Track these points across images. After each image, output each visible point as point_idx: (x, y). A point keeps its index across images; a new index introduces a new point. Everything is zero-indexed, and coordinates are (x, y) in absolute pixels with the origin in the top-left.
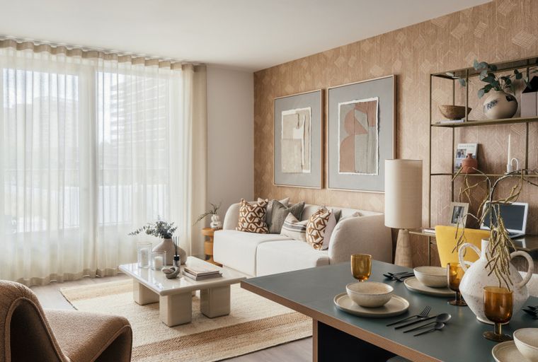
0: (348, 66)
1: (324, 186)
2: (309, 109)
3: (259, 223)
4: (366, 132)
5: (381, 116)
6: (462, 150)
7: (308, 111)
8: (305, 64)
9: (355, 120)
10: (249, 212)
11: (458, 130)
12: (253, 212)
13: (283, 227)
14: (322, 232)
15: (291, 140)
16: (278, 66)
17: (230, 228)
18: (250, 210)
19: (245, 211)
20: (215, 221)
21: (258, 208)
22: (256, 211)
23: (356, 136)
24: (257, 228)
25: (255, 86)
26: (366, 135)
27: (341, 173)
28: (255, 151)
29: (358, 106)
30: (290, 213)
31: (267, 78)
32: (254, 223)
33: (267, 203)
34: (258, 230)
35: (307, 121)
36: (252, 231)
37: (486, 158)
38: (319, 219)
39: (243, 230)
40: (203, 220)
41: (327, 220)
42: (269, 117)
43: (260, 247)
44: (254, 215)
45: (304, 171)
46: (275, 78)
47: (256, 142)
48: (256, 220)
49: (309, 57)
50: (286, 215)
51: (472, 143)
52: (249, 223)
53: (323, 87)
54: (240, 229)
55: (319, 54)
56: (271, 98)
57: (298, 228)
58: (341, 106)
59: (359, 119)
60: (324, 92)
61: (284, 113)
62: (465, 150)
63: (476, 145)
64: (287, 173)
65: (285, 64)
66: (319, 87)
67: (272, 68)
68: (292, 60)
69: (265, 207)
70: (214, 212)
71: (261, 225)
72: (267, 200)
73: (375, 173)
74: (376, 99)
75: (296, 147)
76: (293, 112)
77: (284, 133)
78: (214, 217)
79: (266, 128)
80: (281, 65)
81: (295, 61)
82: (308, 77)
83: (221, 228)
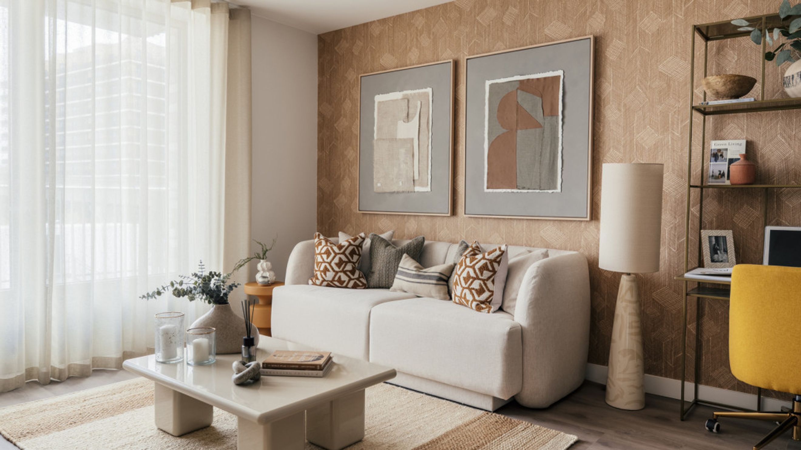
0: (503, 23)
1: (454, 212)
2: (429, 90)
3: (353, 272)
4: (538, 125)
5: (567, 100)
6: (719, 150)
7: (426, 94)
8: (420, 22)
9: (518, 107)
10: (336, 254)
11: (710, 119)
12: (344, 253)
13: (397, 276)
14: (489, 283)
15: (393, 140)
16: (366, 25)
17: (297, 281)
18: (337, 251)
19: (328, 253)
20: (264, 270)
21: (351, 248)
22: (347, 252)
23: (519, 131)
24: (350, 279)
25: (320, 57)
26: (538, 130)
27: (490, 190)
28: (319, 161)
29: (524, 85)
30: (405, 255)
31: (344, 44)
32: (345, 272)
33: (364, 239)
34: (352, 283)
35: (424, 110)
36: (341, 285)
37: (760, 161)
38: (483, 262)
39: (325, 283)
40: (244, 270)
41: (499, 263)
42: (347, 105)
43: (377, 311)
44: (344, 258)
45: (417, 189)
46: (360, 43)
47: (322, 145)
48: (349, 267)
49: (427, 10)
50: (398, 258)
51: (735, 138)
52: (337, 273)
53: (455, 57)
54: (318, 282)
55: (446, 4)
56: (351, 75)
57: (430, 277)
58: (491, 86)
59: (526, 106)
60: (456, 64)
61: (379, 98)
62: (726, 150)
63: (744, 142)
64: (385, 193)
65: (378, 21)
66: (448, 56)
67: (355, 29)
68: (395, 14)
69: (360, 246)
70: (263, 256)
71: (356, 275)
72: (362, 235)
73: (555, 188)
74: (560, 73)
75: (402, 151)
76: (397, 95)
77: (378, 129)
78: (262, 265)
79: (343, 124)
80: (374, 21)
81: (400, 17)
82: (425, 41)
83: (281, 283)
